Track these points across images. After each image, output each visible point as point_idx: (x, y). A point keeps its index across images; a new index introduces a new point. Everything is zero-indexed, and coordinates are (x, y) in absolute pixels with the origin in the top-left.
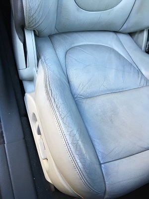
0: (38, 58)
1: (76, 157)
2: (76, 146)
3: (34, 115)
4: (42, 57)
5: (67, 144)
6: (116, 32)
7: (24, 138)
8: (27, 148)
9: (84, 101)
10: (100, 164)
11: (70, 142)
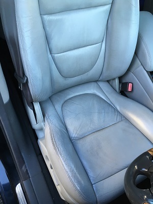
0: (44, 116)
1: (76, 184)
2: (75, 177)
3: (46, 156)
4: (46, 115)
5: (69, 177)
6: (96, 81)
7: (42, 172)
8: (45, 178)
9: (78, 142)
10: (92, 185)
11: (70, 176)
